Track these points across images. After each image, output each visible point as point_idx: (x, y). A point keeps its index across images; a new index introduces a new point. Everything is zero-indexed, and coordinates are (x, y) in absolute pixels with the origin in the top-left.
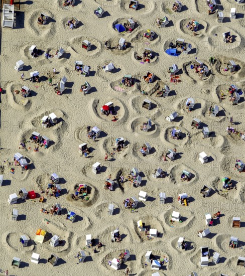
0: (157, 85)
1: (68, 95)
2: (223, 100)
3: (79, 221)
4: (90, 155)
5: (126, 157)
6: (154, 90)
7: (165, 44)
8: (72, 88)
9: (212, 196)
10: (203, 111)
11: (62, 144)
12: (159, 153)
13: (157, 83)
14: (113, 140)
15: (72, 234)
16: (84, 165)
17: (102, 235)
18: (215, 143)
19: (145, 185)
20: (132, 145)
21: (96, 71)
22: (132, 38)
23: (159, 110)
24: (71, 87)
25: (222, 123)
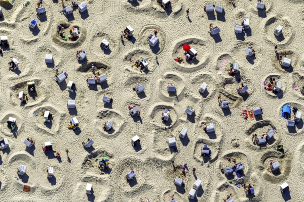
0: (235, 97)
1: (206, 16)
2: (227, 161)
3: (31, 33)
4: (124, 39)
5: (127, 72)
6: (227, 94)
7: (297, 104)
8: (216, 20)
9: (85, 151)
10: (206, 140)
11: (137, 14)
12: (138, 101)
13: (237, 98)
14: (150, 59)
15: (13, 26)
16: (109, 35)
17: (16, 53)
18: (164, 154)
19: (90, 89)
20: (145, 76)
21: (245, 41)
22: (299, 73)
23: (199, 99)
24: (218, 19)
25: (194, 160)
